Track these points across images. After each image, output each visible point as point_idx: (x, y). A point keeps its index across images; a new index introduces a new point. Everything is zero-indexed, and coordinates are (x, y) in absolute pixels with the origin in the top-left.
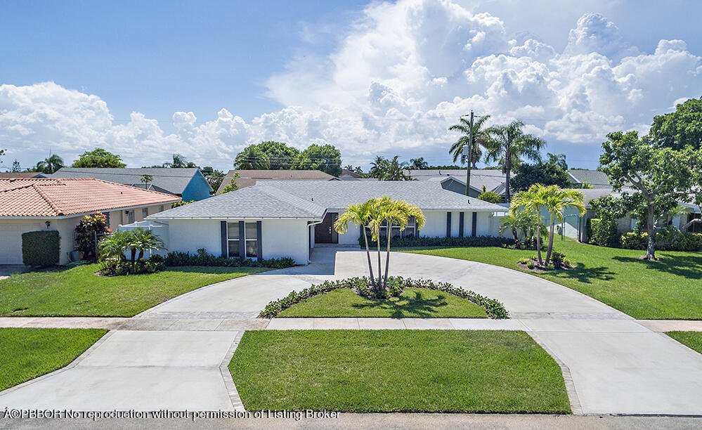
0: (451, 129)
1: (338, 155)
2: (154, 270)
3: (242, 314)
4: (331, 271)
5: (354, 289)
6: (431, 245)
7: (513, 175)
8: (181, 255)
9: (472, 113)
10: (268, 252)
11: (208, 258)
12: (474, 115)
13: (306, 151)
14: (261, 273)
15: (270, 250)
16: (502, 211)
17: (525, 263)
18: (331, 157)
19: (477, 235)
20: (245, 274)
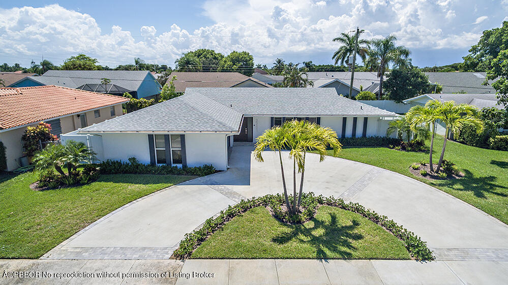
1: (251, 59)
2: (86, 182)
4: (246, 181)
5: (269, 208)
7: (385, 79)
8: (114, 163)
11: (138, 166)
12: (360, 31)
13: (229, 56)
14: (184, 182)
15: (193, 158)
16: (390, 116)
17: (417, 169)
18: (246, 61)
19: (367, 136)
20: (170, 185)
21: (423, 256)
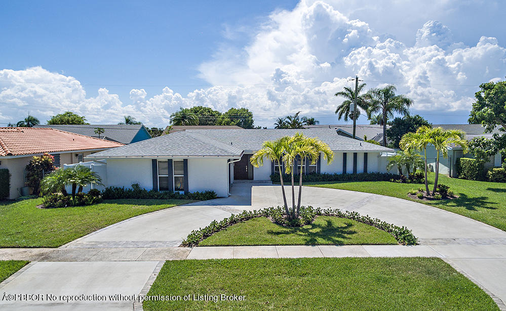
0: (336, 95)
1: (251, 115)
2: (91, 203)
3: (165, 243)
4: (248, 202)
5: (270, 218)
6: (331, 181)
7: (388, 127)
8: (117, 189)
9: (357, 78)
10: (193, 187)
11: (140, 191)
12: (359, 79)
13: (227, 113)
14: (187, 204)
15: (195, 184)
16: (389, 151)
17: (415, 194)
18: (246, 117)
19: (368, 172)
20: (173, 205)
21: (409, 241)
